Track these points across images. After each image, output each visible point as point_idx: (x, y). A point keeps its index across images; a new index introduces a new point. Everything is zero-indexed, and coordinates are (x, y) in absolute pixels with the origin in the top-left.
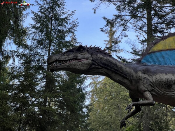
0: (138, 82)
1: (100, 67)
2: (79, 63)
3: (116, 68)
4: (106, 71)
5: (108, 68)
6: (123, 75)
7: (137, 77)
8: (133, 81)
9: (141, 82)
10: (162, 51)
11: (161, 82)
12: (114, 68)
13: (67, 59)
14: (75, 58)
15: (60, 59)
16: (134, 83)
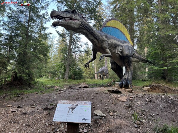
0: (103, 42)
1: (84, 28)
2: (73, 22)
3: (92, 31)
4: (86, 31)
5: (88, 30)
6: (95, 36)
7: (102, 39)
8: (100, 41)
9: (104, 42)
10: (109, 27)
11: (112, 44)
12: (91, 31)
13: (66, 17)
14: (71, 17)
15: (60, 15)
16: (100, 42)
